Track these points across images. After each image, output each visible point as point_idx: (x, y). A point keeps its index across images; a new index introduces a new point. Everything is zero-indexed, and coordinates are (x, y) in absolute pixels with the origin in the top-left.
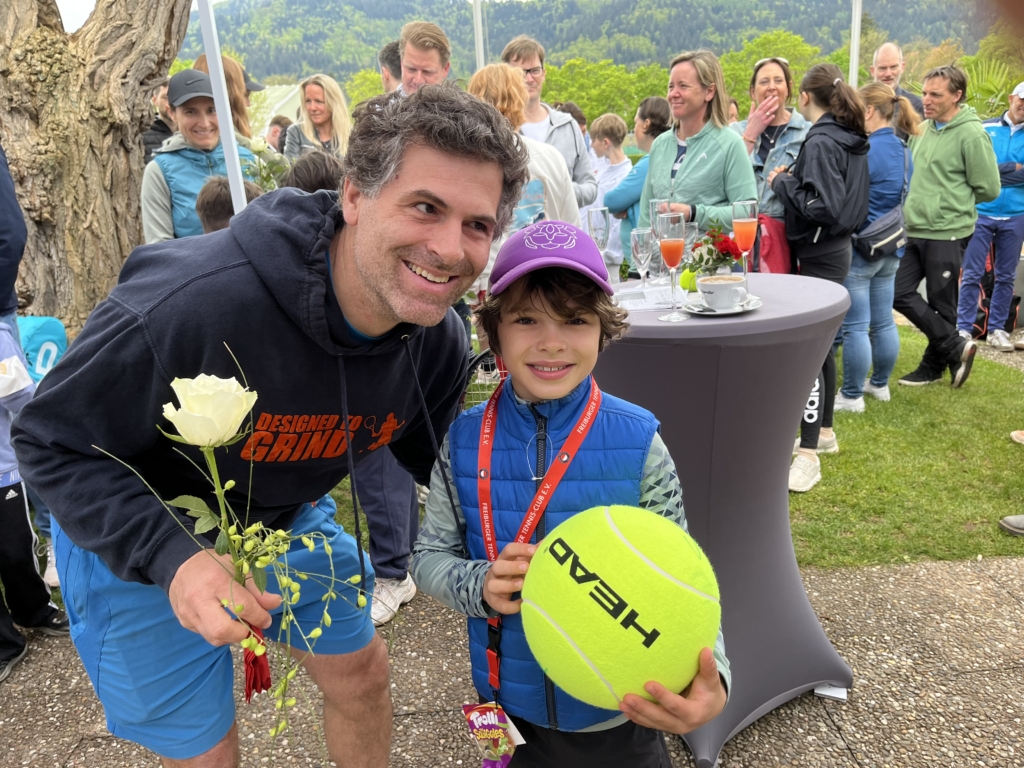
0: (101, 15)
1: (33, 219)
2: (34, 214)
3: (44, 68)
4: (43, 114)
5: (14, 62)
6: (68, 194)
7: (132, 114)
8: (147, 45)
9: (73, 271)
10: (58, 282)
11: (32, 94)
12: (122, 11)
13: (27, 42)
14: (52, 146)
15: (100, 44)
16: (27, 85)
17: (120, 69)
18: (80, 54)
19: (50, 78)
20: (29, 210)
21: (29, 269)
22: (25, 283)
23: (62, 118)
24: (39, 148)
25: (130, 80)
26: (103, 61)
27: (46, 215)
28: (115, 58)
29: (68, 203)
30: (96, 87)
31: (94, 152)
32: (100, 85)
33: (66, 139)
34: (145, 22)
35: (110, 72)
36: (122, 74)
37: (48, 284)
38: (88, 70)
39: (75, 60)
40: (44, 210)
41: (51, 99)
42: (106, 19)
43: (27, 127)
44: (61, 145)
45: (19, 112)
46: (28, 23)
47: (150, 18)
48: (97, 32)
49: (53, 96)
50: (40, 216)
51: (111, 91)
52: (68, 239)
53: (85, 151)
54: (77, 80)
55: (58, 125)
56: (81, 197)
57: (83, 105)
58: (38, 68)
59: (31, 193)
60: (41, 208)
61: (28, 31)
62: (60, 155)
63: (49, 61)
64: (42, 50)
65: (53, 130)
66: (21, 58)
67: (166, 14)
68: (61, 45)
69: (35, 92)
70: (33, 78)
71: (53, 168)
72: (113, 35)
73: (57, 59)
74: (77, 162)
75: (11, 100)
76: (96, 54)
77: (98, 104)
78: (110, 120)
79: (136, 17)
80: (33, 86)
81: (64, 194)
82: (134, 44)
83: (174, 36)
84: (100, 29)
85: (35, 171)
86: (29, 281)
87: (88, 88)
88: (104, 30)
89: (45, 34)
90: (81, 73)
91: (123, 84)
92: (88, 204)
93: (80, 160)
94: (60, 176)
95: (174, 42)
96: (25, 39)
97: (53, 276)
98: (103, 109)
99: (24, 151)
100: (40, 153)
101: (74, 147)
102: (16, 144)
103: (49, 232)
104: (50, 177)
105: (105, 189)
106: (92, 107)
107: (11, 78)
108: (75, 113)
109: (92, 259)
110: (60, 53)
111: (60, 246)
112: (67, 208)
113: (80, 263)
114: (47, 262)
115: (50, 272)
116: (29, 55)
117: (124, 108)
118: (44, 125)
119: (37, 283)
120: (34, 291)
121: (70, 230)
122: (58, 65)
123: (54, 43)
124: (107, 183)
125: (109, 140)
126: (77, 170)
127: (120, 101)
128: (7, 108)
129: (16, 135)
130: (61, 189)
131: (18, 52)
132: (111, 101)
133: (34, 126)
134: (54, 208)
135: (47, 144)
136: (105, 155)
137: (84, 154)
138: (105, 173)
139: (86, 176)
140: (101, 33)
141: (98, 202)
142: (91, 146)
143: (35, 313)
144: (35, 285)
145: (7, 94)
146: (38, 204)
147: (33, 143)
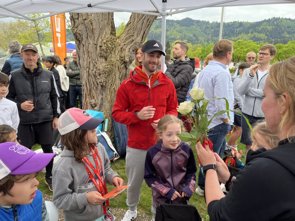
0: (126, 32)
1: (101, 85)
3: (110, 46)
4: (108, 58)
5: (103, 44)
6: (110, 79)
7: (129, 59)
8: (137, 41)
9: (108, 99)
10: (103, 102)
12: (132, 31)
13: (107, 39)
14: (109, 66)
15: (125, 40)
16: (105, 50)
17: (129, 47)
18: (119, 42)
19: (111, 48)
20: (100, 82)
21: (97, 98)
22: (96, 101)
23: (113, 59)
24: (106, 67)
25: (131, 50)
26: (125, 45)
27: (104, 84)
28: (128, 44)
29: (110, 82)
30: (122, 51)
31: (119, 69)
32: (123, 51)
33: (113, 65)
34: (137, 35)
35: (126, 48)
36: (129, 48)
37: (101, 102)
38: (121, 47)
39: (118, 44)
40: (104, 83)
41: (111, 54)
42: (127, 33)
43: (104, 61)
44: (111, 66)
45: (102, 57)
46: (108, 33)
47: (139, 34)
48: (125, 37)
49: (111, 53)
50: (103, 84)
51: (126, 53)
52: (108, 91)
53: (117, 68)
54: (118, 49)
55: (111, 61)
56: (114, 80)
57: (118, 56)
58: (109, 46)
59: (102, 78)
60: (103, 82)
61: (108, 36)
62: (111, 69)
63: (112, 44)
64: (111, 41)
65: (110, 62)
66: (105, 43)
67: (143, 33)
68: (115, 40)
69: (107, 52)
70: (107, 48)
71: (108, 72)
72: (129, 38)
73: (114, 44)
74: (114, 71)
75: (101, 54)
76: (124, 43)
77: (122, 56)
78: (124, 60)
79: (135, 33)
80: (107, 50)
81: (109, 79)
82: (133, 40)
83: (144, 39)
84: (125, 36)
85: (103, 73)
87: (120, 52)
88: (127, 36)
89: (112, 36)
90: (119, 48)
91: (129, 51)
92: (115, 82)
93: (115, 71)
94: (109, 74)
95: (143, 40)
96: (107, 38)
97: (103, 100)
98: (123, 57)
99: (102, 67)
100: (106, 68)
101: (114, 67)
102: (100, 65)
103: (104, 88)
104: (107, 74)
105: (119, 78)
106: (120, 57)
107: (102, 48)
108: (116, 58)
109: (113, 97)
110: (115, 42)
111: (106, 92)
112: (110, 83)
113: (110, 98)
114: (102, 96)
115: (102, 99)
116: (107, 42)
117: (128, 58)
118: (108, 61)
119: (99, 102)
120: (97, 104)
121: (109, 89)
122: (114, 45)
123: (114, 39)
124: (120, 77)
125: (123, 65)
126: (114, 73)
127: (127, 55)
128: (100, 56)
129: (101, 63)
130: (109, 78)
131: (105, 41)
132: (125, 55)
133: (105, 61)
134: (106, 82)
135: (108, 66)
136: (121, 70)
137: (116, 69)
138: (120, 74)
139: (116, 75)
140: (126, 37)
141: (117, 82)
142: (118, 67)
143: (97, 109)
144: (98, 102)
145: (100, 52)
146: (103, 81)
147: (104, 65)
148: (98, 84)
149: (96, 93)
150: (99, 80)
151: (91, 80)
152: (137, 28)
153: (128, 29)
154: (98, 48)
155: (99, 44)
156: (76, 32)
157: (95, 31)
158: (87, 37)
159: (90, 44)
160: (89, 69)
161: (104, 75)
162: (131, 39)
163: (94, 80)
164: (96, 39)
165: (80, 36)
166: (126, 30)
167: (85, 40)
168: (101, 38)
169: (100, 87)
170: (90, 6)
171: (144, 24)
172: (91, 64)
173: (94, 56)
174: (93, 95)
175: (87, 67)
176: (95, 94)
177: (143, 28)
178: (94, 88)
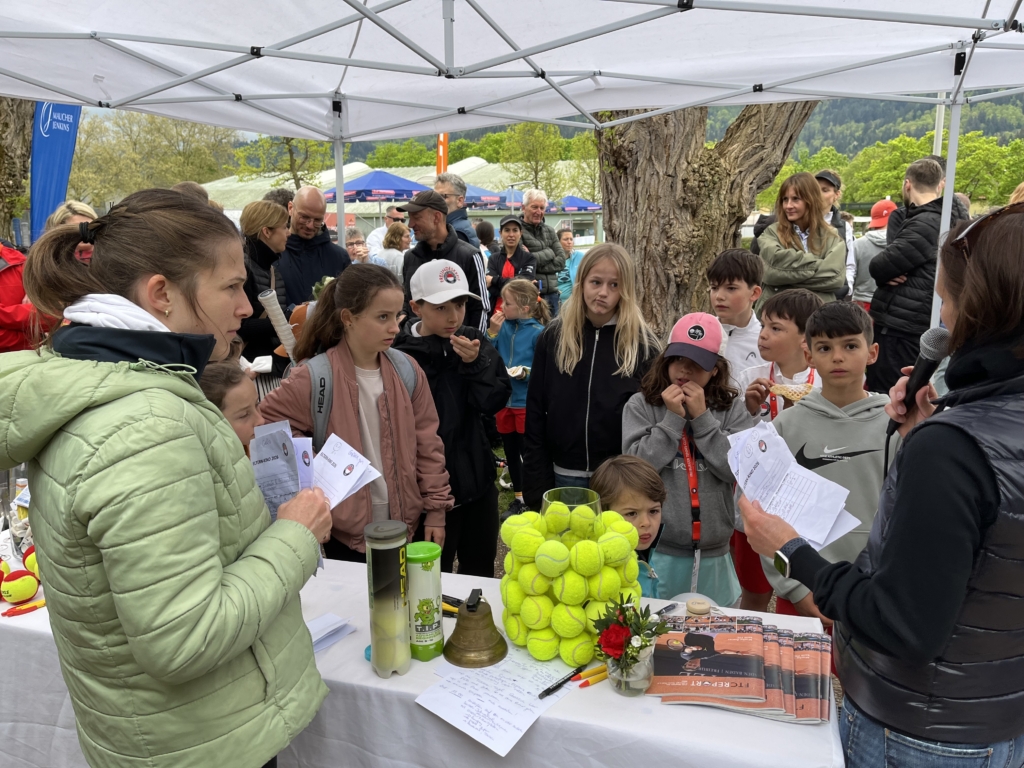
0: (744, 139)
1: (676, 282)
2: (679, 279)
3: (709, 178)
4: (700, 210)
5: (692, 173)
8: (771, 160)
11: (698, 195)
13: (701, 159)
14: (702, 232)
15: (740, 160)
16: (697, 189)
17: (750, 178)
18: (728, 167)
19: (712, 185)
20: (676, 276)
21: (663, 317)
22: (659, 328)
23: (715, 214)
24: (694, 233)
25: (754, 187)
26: (741, 172)
27: (686, 281)
28: (749, 171)
29: (700, 273)
31: (724, 238)
32: (734, 189)
33: (712, 228)
34: (775, 144)
35: (743, 180)
36: (750, 181)
38: (732, 178)
39: (725, 171)
40: (686, 277)
41: (708, 199)
42: (748, 142)
43: (689, 219)
44: (708, 231)
45: (687, 208)
46: (701, 145)
47: (777, 141)
48: (740, 152)
49: (710, 197)
50: (682, 281)
51: (743, 194)
52: (695, 299)
53: (721, 238)
54: (725, 186)
55: (709, 218)
57: (726, 204)
58: (706, 178)
59: (681, 264)
60: (684, 275)
61: (701, 152)
62: (706, 239)
63: (712, 172)
64: (708, 164)
66: (696, 170)
67: (788, 138)
68: (718, 161)
69: (700, 193)
70: (702, 184)
71: (699, 248)
72: (751, 153)
73: (717, 171)
75: (684, 199)
76: (738, 167)
77: (734, 203)
78: (738, 215)
79: (769, 140)
80: (700, 190)
81: (699, 265)
82: (763, 160)
84: (742, 149)
85: (687, 250)
86: (662, 326)
87: (730, 192)
88: (746, 150)
90: (728, 181)
91: (750, 189)
93: (716, 243)
94: (701, 254)
96: (699, 157)
98: (736, 206)
99: (684, 235)
100: (694, 237)
101: (715, 234)
102: (680, 230)
103: (683, 292)
104: (695, 254)
106: (729, 205)
107: (689, 184)
108: (720, 209)
110: (718, 167)
111: (687, 303)
112: (700, 276)
116: (701, 168)
117: (748, 206)
118: (700, 217)
121: (697, 292)
122: (716, 175)
125: (734, 228)
127: (747, 201)
128: (681, 205)
129: (681, 223)
130: (697, 263)
131: (696, 166)
132: (742, 201)
133: (692, 218)
134: (691, 276)
135: (699, 230)
142: (724, 233)
145: (683, 195)
146: (683, 272)
147: (690, 229)
148: (668, 281)
149: (659, 304)
150: (674, 270)
151: (652, 269)
152: (776, 126)
153: (749, 131)
154: (679, 185)
155: (681, 175)
156: (621, 146)
157: (673, 140)
158: (650, 159)
159: (655, 176)
160: (648, 241)
161: (687, 257)
162: (756, 157)
163: (659, 270)
164: (673, 161)
165: (631, 156)
166: (744, 132)
167: (644, 165)
168: (687, 158)
169: (673, 289)
170: (758, 89)
171: (794, 115)
172: (656, 229)
173: (665, 205)
174: (652, 311)
175: (644, 237)
176: (658, 308)
177: (790, 126)
178: (655, 294)
